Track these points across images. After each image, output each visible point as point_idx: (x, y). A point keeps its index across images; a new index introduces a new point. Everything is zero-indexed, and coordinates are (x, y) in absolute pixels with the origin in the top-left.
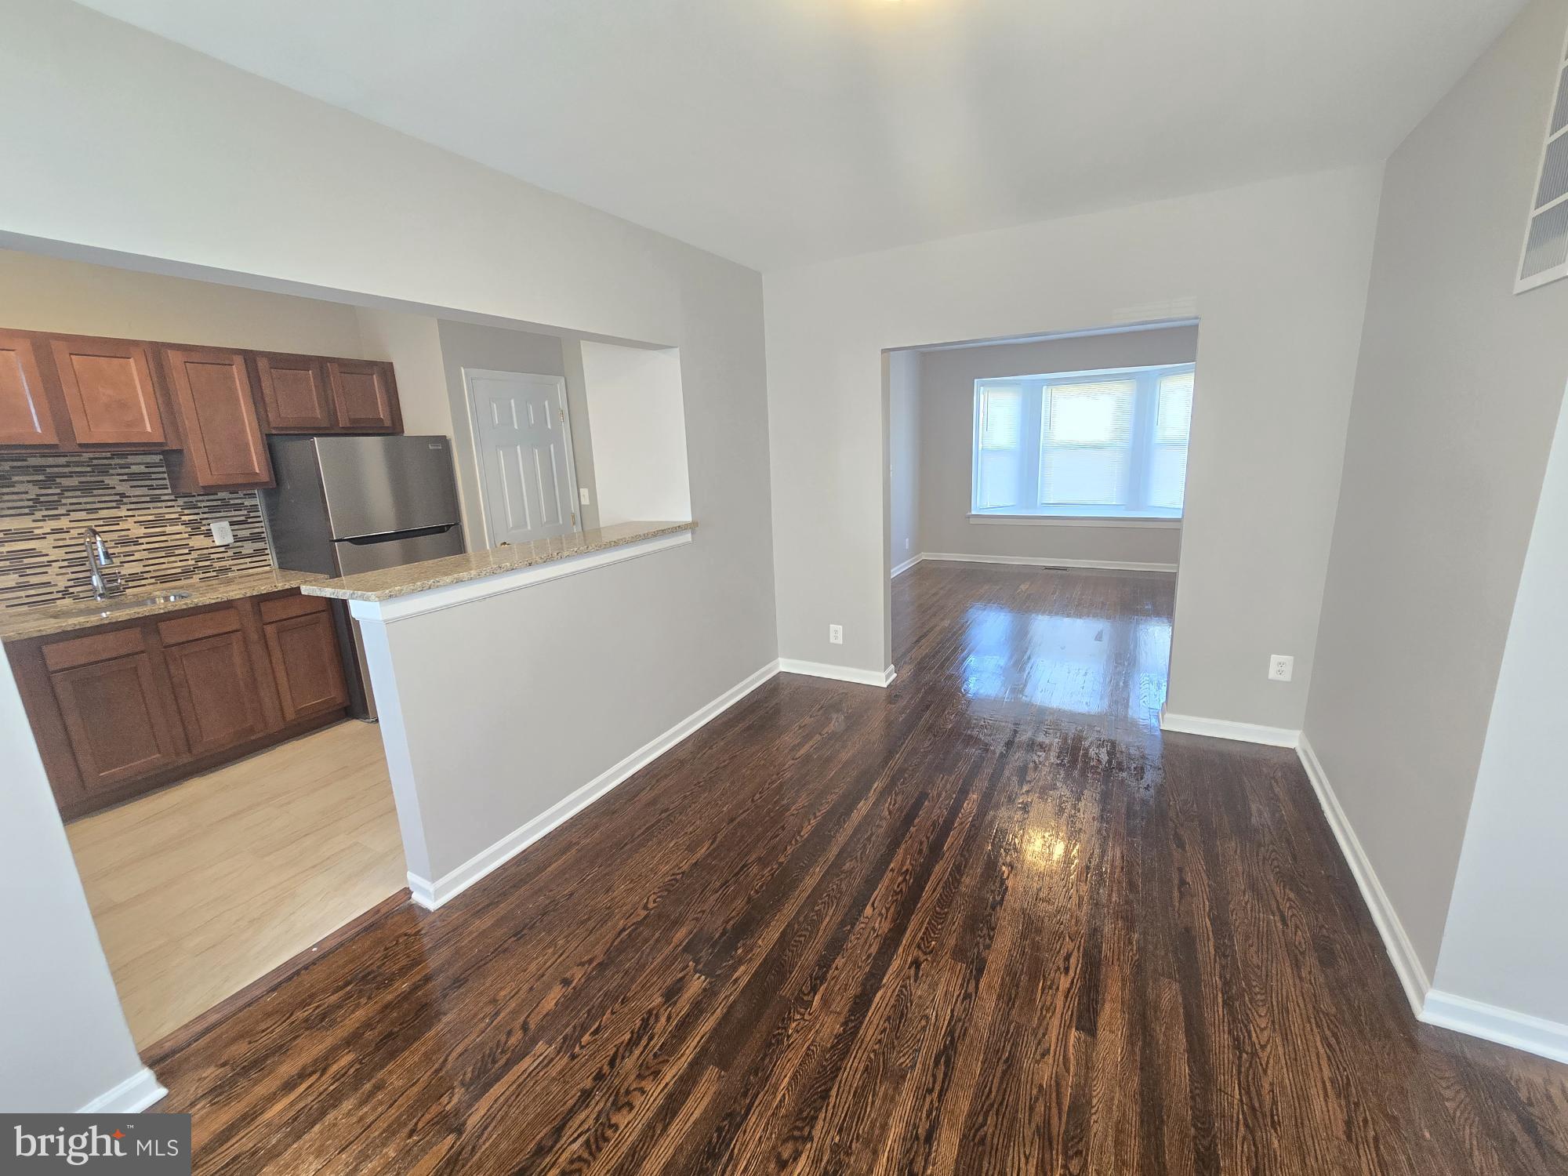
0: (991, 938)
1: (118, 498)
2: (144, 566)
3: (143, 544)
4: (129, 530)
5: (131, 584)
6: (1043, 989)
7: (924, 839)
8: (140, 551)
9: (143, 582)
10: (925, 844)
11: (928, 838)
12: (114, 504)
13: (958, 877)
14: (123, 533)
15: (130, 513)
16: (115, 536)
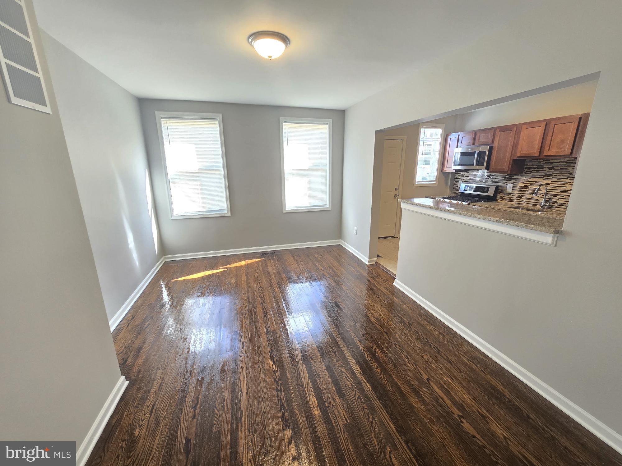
0: (268, 340)
1: (569, 175)
2: (565, 201)
3: (568, 193)
4: (567, 187)
5: (558, 206)
6: (249, 335)
7: (315, 365)
8: (566, 195)
9: (562, 207)
10: (313, 363)
11: (315, 367)
12: (566, 177)
13: (290, 355)
14: (564, 188)
15: (570, 181)
16: (561, 188)
